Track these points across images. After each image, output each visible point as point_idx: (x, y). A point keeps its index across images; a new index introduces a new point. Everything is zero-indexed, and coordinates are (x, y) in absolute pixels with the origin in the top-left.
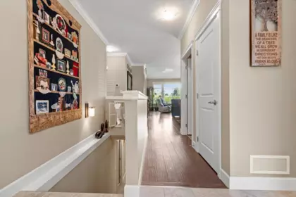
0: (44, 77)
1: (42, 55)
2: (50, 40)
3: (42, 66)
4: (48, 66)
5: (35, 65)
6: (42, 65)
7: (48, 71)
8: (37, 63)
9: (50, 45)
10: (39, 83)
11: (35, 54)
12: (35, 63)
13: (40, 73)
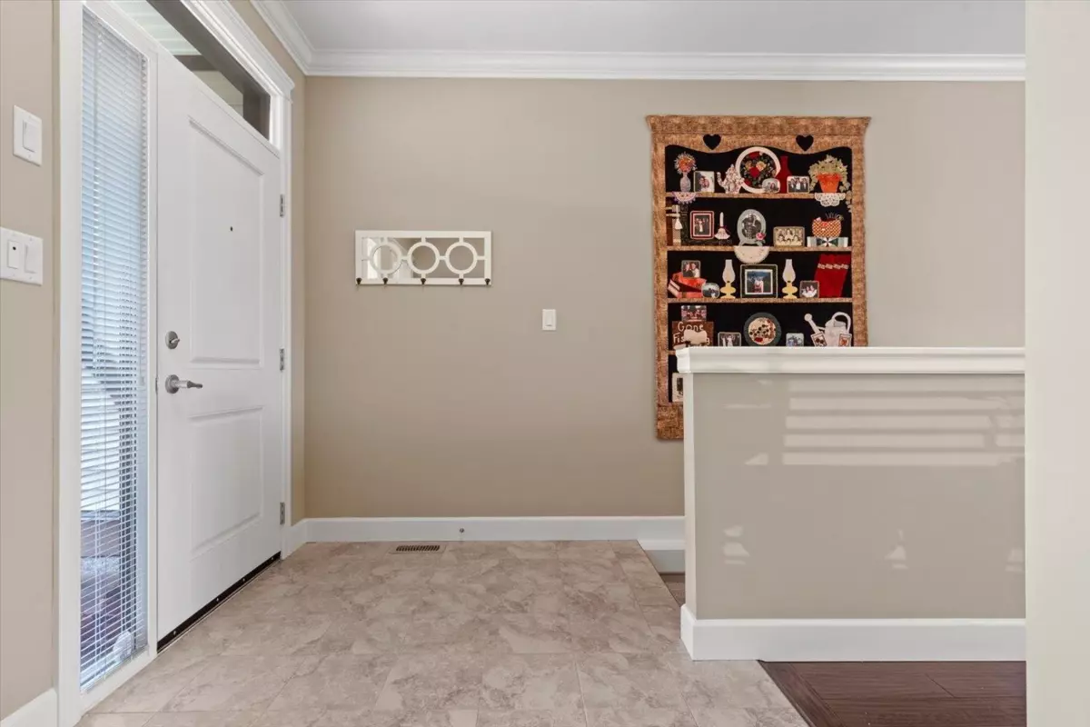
0: (695, 319)
1: (690, 274)
2: (717, 227)
3: (691, 297)
4: (708, 294)
5: (671, 300)
6: (689, 294)
7: (709, 305)
8: (676, 293)
9: (716, 242)
10: (682, 334)
11: (670, 277)
12: (670, 295)
13: (684, 314)
